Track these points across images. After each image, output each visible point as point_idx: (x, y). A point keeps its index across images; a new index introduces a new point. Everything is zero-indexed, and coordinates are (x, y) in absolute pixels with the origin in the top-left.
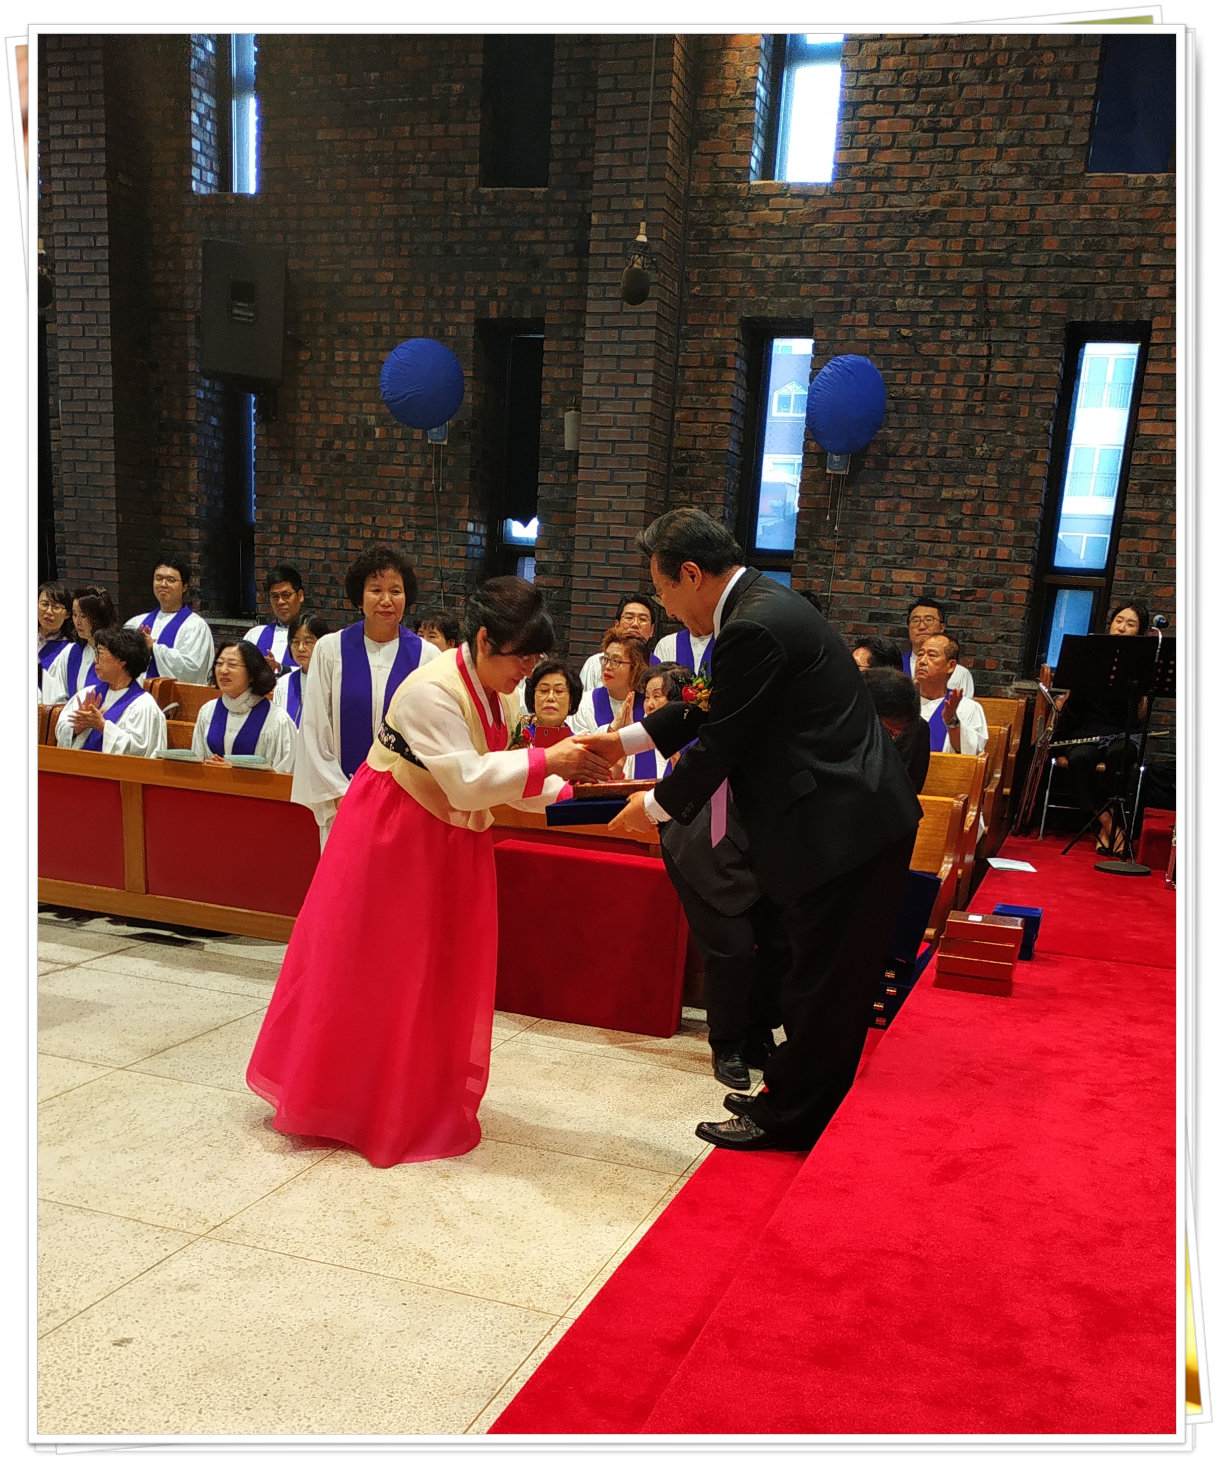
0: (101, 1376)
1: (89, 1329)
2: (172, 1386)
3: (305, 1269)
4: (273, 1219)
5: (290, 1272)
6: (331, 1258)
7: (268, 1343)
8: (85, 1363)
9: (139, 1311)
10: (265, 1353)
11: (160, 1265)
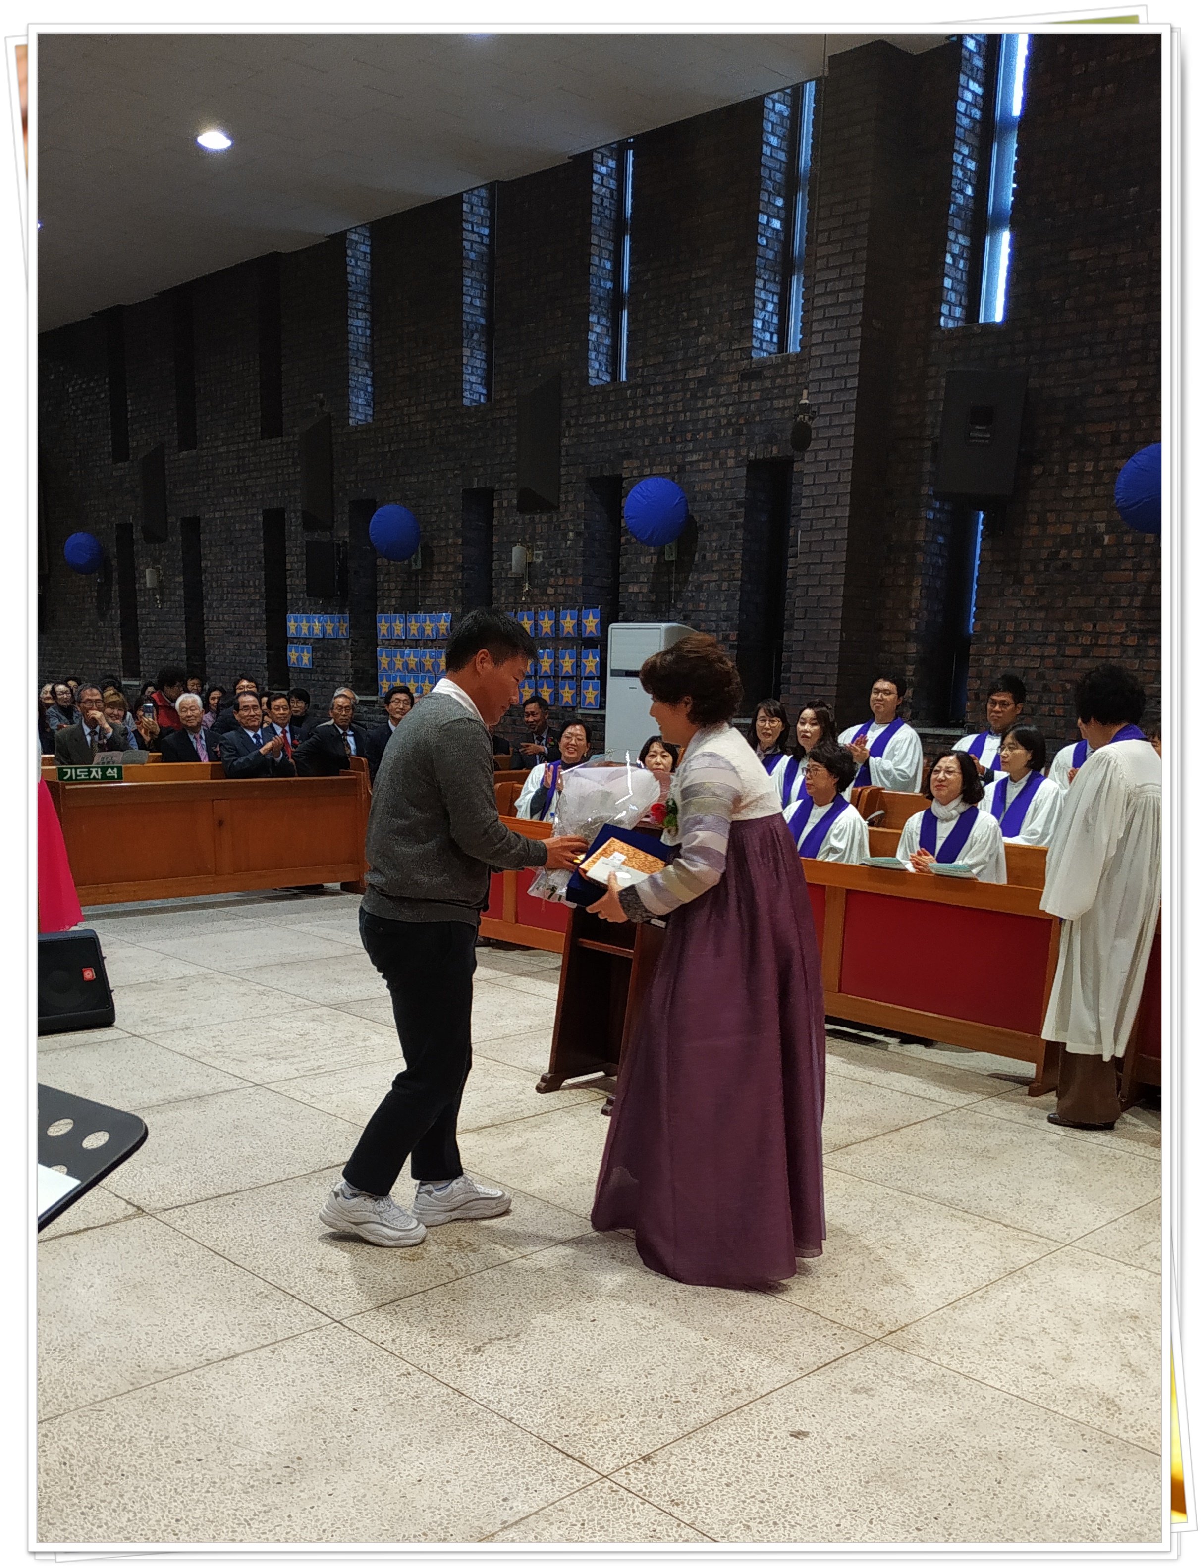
0: (778, 1464)
1: (768, 1416)
2: (844, 1489)
3: (980, 1392)
4: (948, 1333)
5: (964, 1393)
6: (1007, 1386)
7: (940, 1464)
8: (764, 1448)
9: (816, 1405)
10: (937, 1474)
11: (837, 1363)
